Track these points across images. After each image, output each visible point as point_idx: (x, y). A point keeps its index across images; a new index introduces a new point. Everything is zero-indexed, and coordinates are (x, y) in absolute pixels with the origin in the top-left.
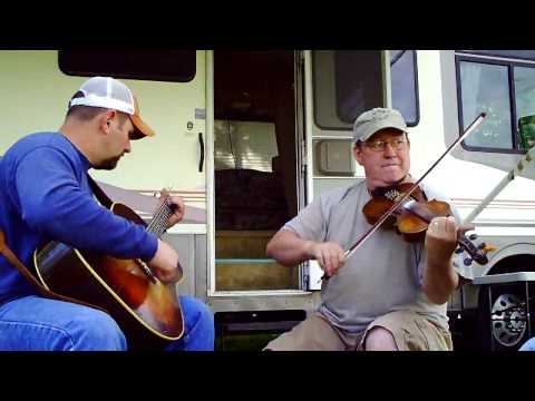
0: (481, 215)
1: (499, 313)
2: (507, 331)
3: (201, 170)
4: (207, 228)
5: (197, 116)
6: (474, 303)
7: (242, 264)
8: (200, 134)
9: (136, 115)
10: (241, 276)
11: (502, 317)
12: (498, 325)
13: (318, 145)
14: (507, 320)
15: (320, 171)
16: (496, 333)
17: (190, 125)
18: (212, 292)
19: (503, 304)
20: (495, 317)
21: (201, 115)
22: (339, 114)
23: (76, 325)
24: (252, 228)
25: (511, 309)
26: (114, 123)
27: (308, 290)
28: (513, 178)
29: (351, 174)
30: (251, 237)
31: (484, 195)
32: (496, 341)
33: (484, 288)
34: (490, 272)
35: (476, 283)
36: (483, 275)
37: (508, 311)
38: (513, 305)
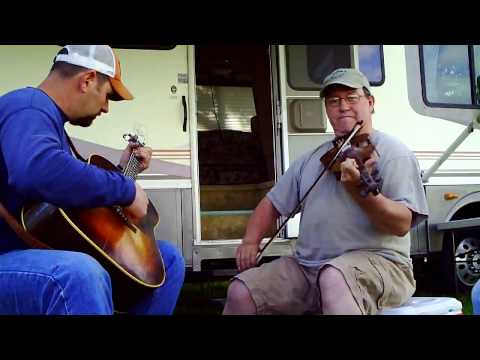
0: (441, 168)
1: (462, 256)
2: (469, 271)
3: (185, 129)
4: (192, 184)
5: (180, 80)
6: (439, 247)
7: (225, 216)
8: (184, 97)
9: (117, 78)
10: (225, 226)
11: (464, 259)
12: (462, 267)
13: (292, 104)
14: (470, 262)
15: (294, 128)
16: (459, 273)
17: (174, 89)
18: (198, 241)
19: (465, 247)
20: (458, 259)
21: (184, 79)
22: (312, 76)
23: (62, 270)
24: (236, 183)
25: (472, 252)
26: (93, 83)
27: (286, 237)
28: (472, 131)
29: (323, 131)
30: (233, 191)
31: (445, 148)
32: (459, 281)
33: (447, 233)
34: (454, 218)
35: (440, 228)
36: (447, 221)
37: (470, 254)
38: (473, 248)
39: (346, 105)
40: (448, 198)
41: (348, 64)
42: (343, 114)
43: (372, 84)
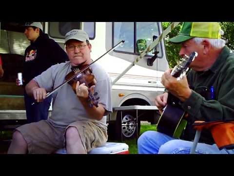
0: (118, 81)
1: (124, 123)
2: (128, 130)
6: (115, 119)
11: (126, 125)
12: (124, 128)
14: (128, 126)
16: (123, 131)
19: (126, 119)
20: (123, 124)
25: (129, 122)
28: (134, 65)
31: (121, 72)
32: (123, 135)
33: (119, 112)
34: (122, 105)
35: (116, 109)
36: (119, 106)
37: (128, 122)
38: (130, 120)
39: (78, 50)
40: (120, 96)
41: (79, 28)
42: (76, 55)
43: (90, 39)
